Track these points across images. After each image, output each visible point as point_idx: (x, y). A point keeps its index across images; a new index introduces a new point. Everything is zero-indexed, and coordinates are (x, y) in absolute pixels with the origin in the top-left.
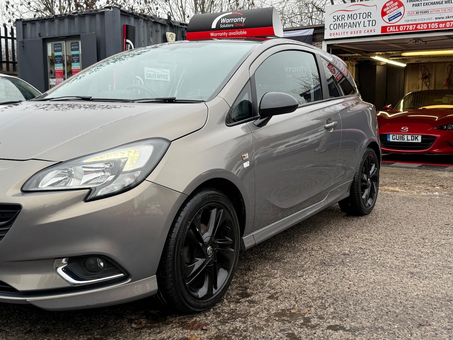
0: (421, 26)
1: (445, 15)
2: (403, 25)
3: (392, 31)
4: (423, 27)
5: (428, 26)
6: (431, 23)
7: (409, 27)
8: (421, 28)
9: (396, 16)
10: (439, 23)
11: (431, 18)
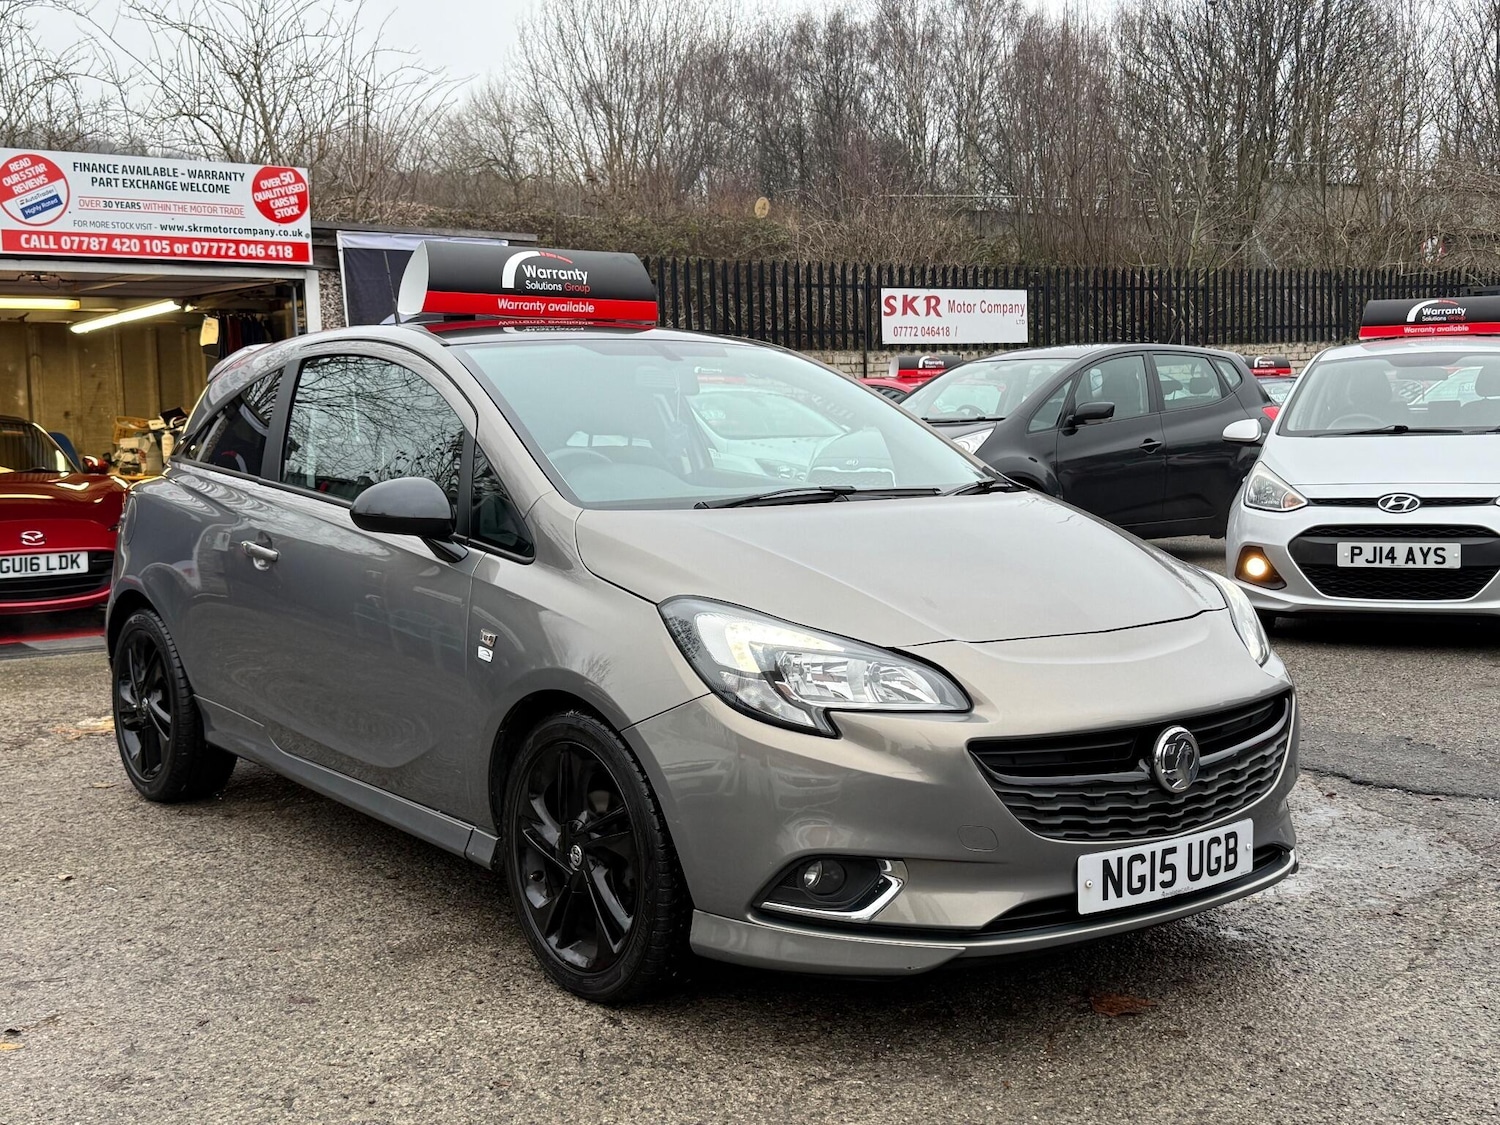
0: (122, 244)
1: (186, 221)
2: (70, 235)
3: (38, 246)
4: (129, 247)
5: (143, 246)
6: (152, 238)
7: (89, 243)
8: (125, 249)
9: (44, 205)
10: (173, 241)
11: (152, 223)
